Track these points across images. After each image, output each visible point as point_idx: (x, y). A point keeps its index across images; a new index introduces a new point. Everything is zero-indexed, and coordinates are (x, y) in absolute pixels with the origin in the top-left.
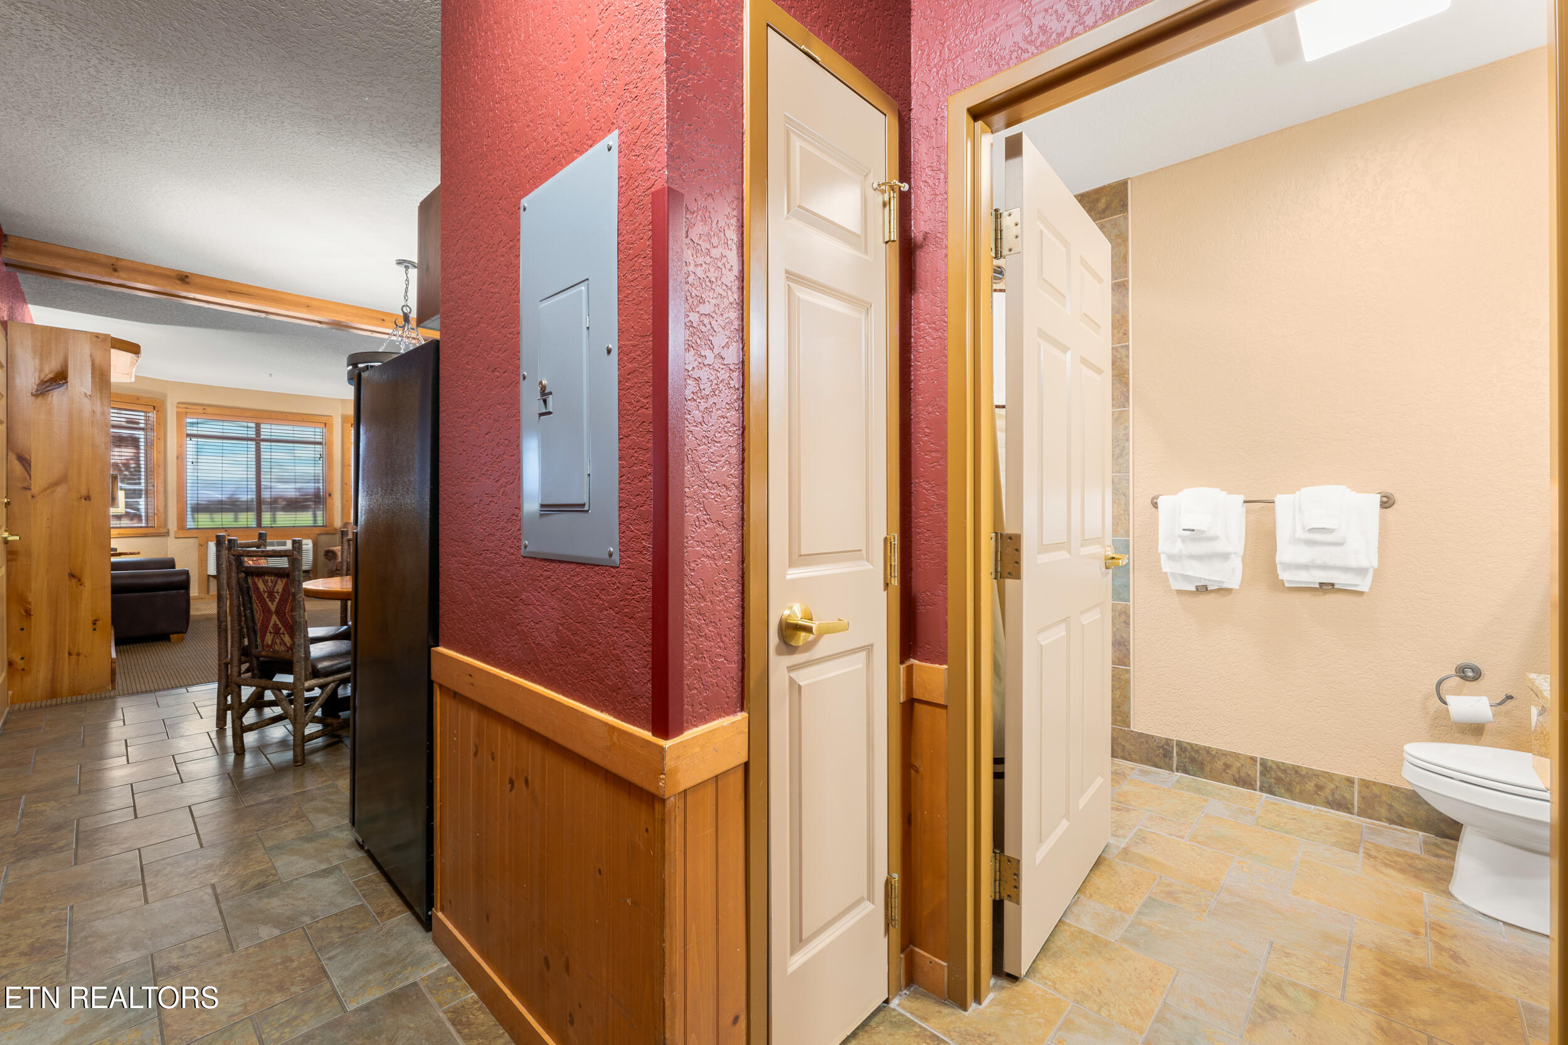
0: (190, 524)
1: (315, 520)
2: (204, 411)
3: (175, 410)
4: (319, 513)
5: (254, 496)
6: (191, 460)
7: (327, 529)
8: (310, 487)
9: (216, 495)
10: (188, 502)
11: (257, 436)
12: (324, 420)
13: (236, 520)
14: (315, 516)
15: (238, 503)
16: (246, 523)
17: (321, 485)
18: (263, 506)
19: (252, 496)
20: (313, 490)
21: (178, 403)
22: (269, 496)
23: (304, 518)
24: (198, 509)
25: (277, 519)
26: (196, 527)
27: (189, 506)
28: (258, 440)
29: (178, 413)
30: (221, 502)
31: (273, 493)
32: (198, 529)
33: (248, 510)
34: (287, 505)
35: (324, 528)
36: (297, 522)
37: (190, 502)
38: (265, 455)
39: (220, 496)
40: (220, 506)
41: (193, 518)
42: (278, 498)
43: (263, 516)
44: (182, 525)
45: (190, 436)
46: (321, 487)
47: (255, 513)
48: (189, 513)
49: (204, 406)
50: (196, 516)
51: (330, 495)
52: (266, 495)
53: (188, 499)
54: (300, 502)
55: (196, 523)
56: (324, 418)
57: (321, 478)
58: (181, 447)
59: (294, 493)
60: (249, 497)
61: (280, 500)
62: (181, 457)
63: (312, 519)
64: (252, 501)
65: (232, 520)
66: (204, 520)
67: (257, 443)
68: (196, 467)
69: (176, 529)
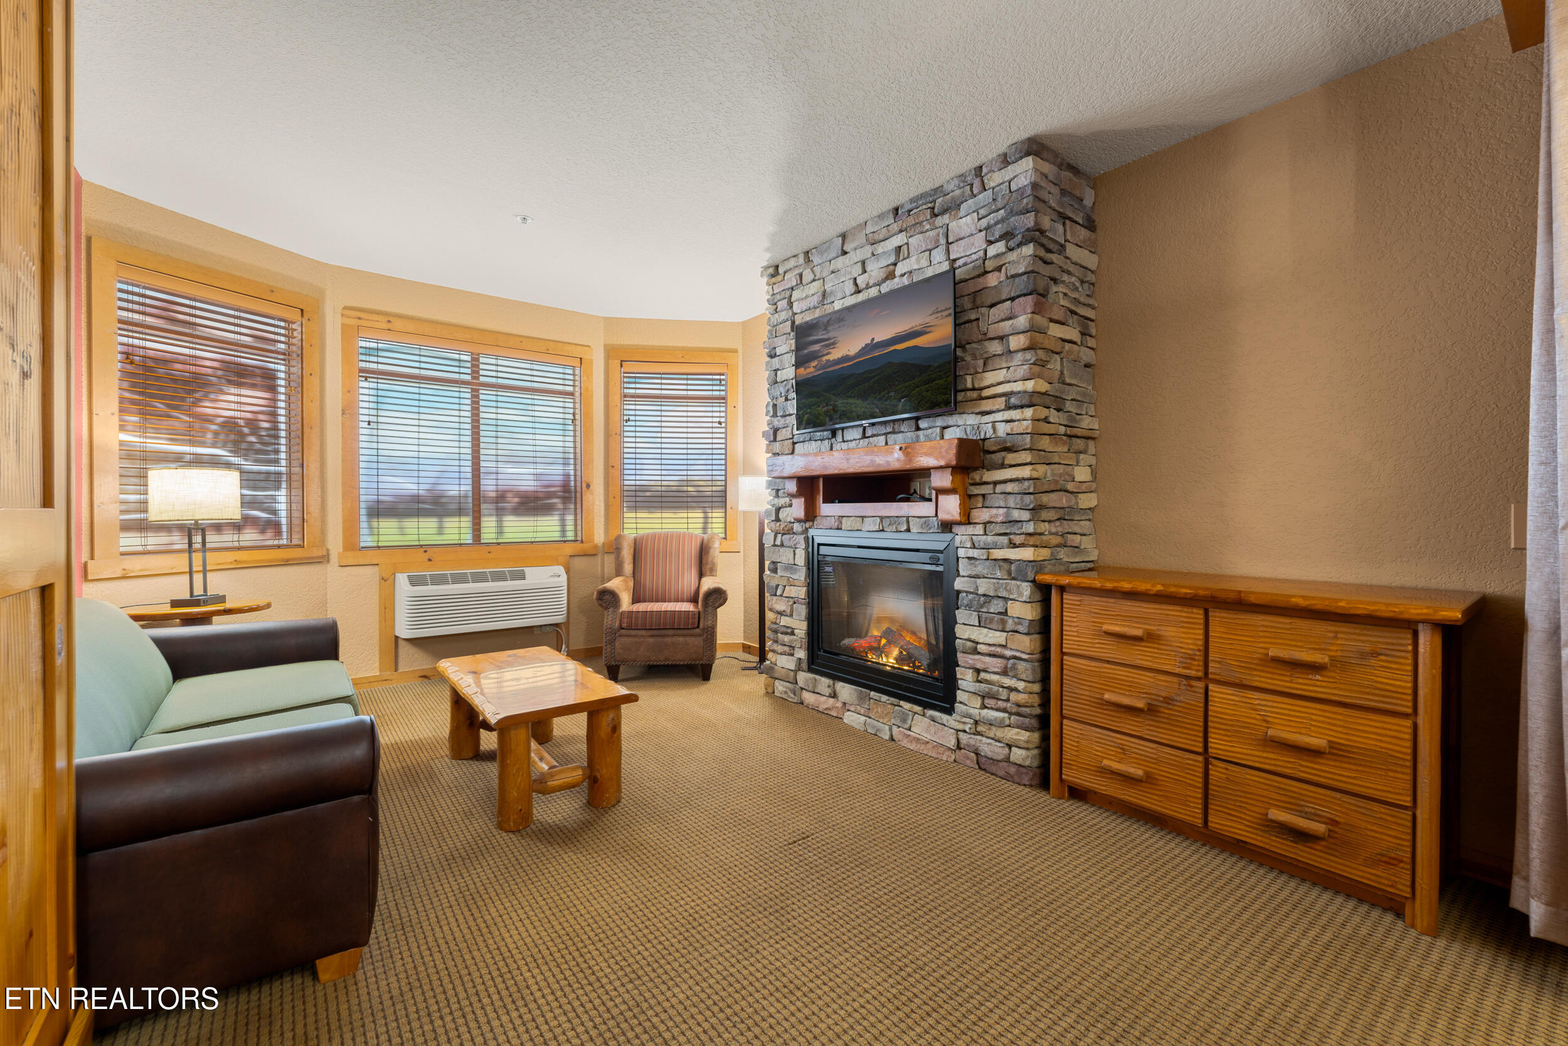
0: (366, 540)
1: (563, 531)
2: (386, 326)
3: (339, 320)
4: (570, 518)
5: (469, 488)
6: (366, 418)
7: (585, 545)
8: (555, 473)
9: (409, 486)
10: (362, 498)
11: (473, 378)
12: (578, 352)
13: (441, 530)
14: (563, 525)
15: (444, 500)
16: (457, 537)
17: (572, 467)
18: (483, 506)
19: (467, 487)
20: (561, 478)
21: (345, 308)
22: (494, 488)
23: (547, 527)
24: (378, 511)
25: (506, 530)
26: (375, 544)
27: (363, 505)
28: (475, 386)
29: (344, 327)
30: (417, 499)
31: (500, 482)
32: (379, 547)
33: (460, 512)
34: (521, 504)
35: (578, 546)
36: (539, 535)
37: (366, 497)
38: (486, 414)
39: (415, 487)
40: (416, 506)
41: (371, 528)
42: (505, 491)
43: (483, 524)
44: (351, 544)
45: (366, 374)
46: (572, 473)
47: (469, 519)
48: (363, 518)
49: (389, 316)
50: (375, 524)
51: (588, 486)
52: (488, 486)
53: (362, 491)
54: (537, 499)
55: (375, 538)
56: (579, 349)
57: (572, 456)
58: (350, 392)
59: (532, 483)
60: (463, 488)
61: (509, 495)
62: (349, 410)
63: (558, 528)
64: (466, 497)
65: (434, 531)
66: (389, 531)
67: (473, 390)
68: (375, 432)
69: (341, 550)
